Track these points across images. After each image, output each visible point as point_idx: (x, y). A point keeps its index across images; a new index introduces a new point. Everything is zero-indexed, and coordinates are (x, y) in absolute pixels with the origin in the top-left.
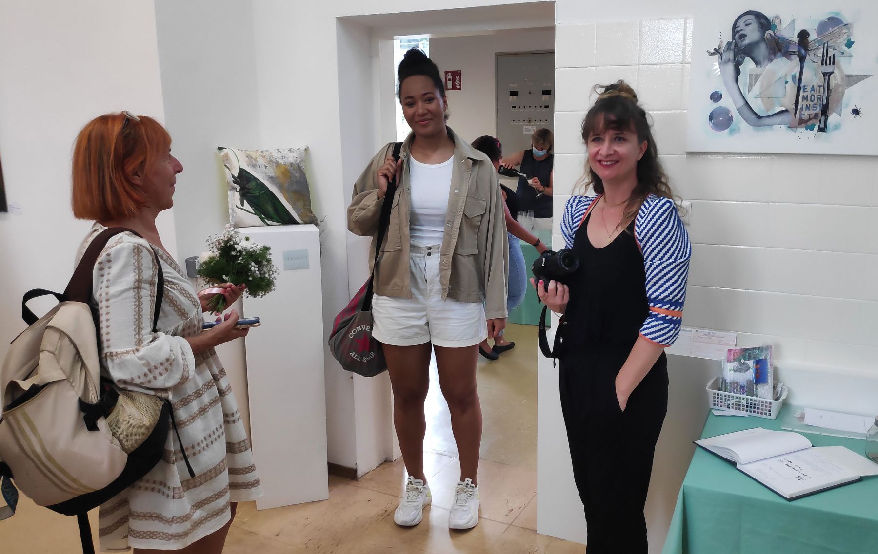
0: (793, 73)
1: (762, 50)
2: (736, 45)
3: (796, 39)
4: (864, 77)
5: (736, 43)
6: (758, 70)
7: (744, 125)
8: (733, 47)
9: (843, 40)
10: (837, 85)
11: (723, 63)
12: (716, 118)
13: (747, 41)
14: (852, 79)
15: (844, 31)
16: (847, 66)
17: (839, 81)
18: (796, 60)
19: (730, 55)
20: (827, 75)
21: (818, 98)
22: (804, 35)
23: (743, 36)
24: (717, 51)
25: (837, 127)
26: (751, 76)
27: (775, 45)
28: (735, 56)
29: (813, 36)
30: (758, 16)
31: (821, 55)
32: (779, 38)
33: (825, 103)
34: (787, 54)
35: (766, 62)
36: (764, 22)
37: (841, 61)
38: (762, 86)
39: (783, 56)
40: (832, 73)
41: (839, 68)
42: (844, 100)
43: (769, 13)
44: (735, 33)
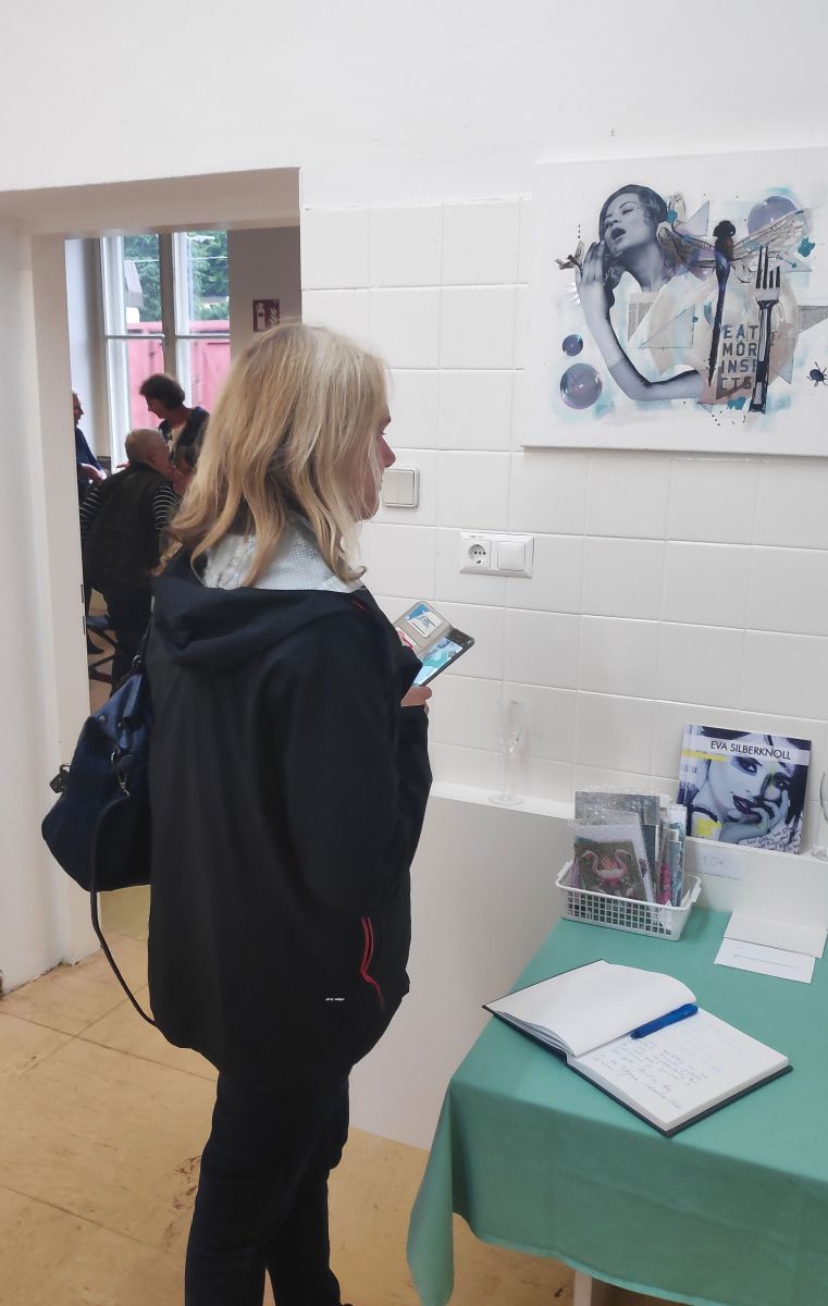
0: (706, 303)
1: (652, 260)
2: (607, 250)
3: (711, 239)
5: (606, 244)
6: (645, 296)
7: (620, 398)
8: (600, 253)
9: (794, 242)
10: (784, 325)
11: (584, 282)
12: (573, 385)
13: (625, 242)
14: (810, 315)
15: (797, 223)
17: (788, 318)
18: (711, 277)
19: (596, 268)
20: (767, 306)
21: (750, 349)
22: (725, 230)
23: (619, 233)
24: (573, 261)
25: (784, 403)
26: (632, 306)
27: (675, 250)
28: (605, 269)
29: (741, 234)
30: (646, 194)
31: (755, 269)
32: (682, 236)
33: (762, 359)
34: (696, 267)
35: (659, 282)
36: (655, 207)
37: (792, 279)
38: (652, 327)
39: (689, 270)
40: (776, 302)
41: (788, 293)
42: (797, 354)
43: (664, 192)
44: (603, 227)
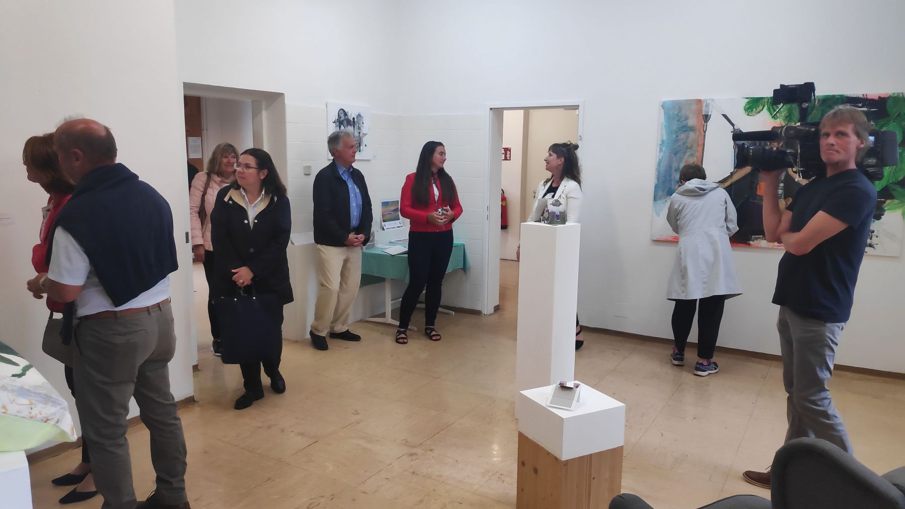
1: (345, 123)
3: (352, 120)
4: (367, 134)
5: (339, 119)
8: (338, 121)
9: (361, 122)
11: (336, 126)
13: (342, 119)
14: (365, 135)
15: (362, 119)
16: (364, 130)
17: (362, 135)
18: (352, 126)
19: (338, 124)
20: (359, 133)
22: (354, 119)
23: (341, 117)
24: (334, 122)
27: (348, 121)
29: (356, 120)
30: (344, 110)
32: (348, 119)
34: (351, 125)
36: (346, 114)
37: (362, 128)
41: (362, 131)
42: (363, 142)
43: (346, 111)
44: (338, 116)
